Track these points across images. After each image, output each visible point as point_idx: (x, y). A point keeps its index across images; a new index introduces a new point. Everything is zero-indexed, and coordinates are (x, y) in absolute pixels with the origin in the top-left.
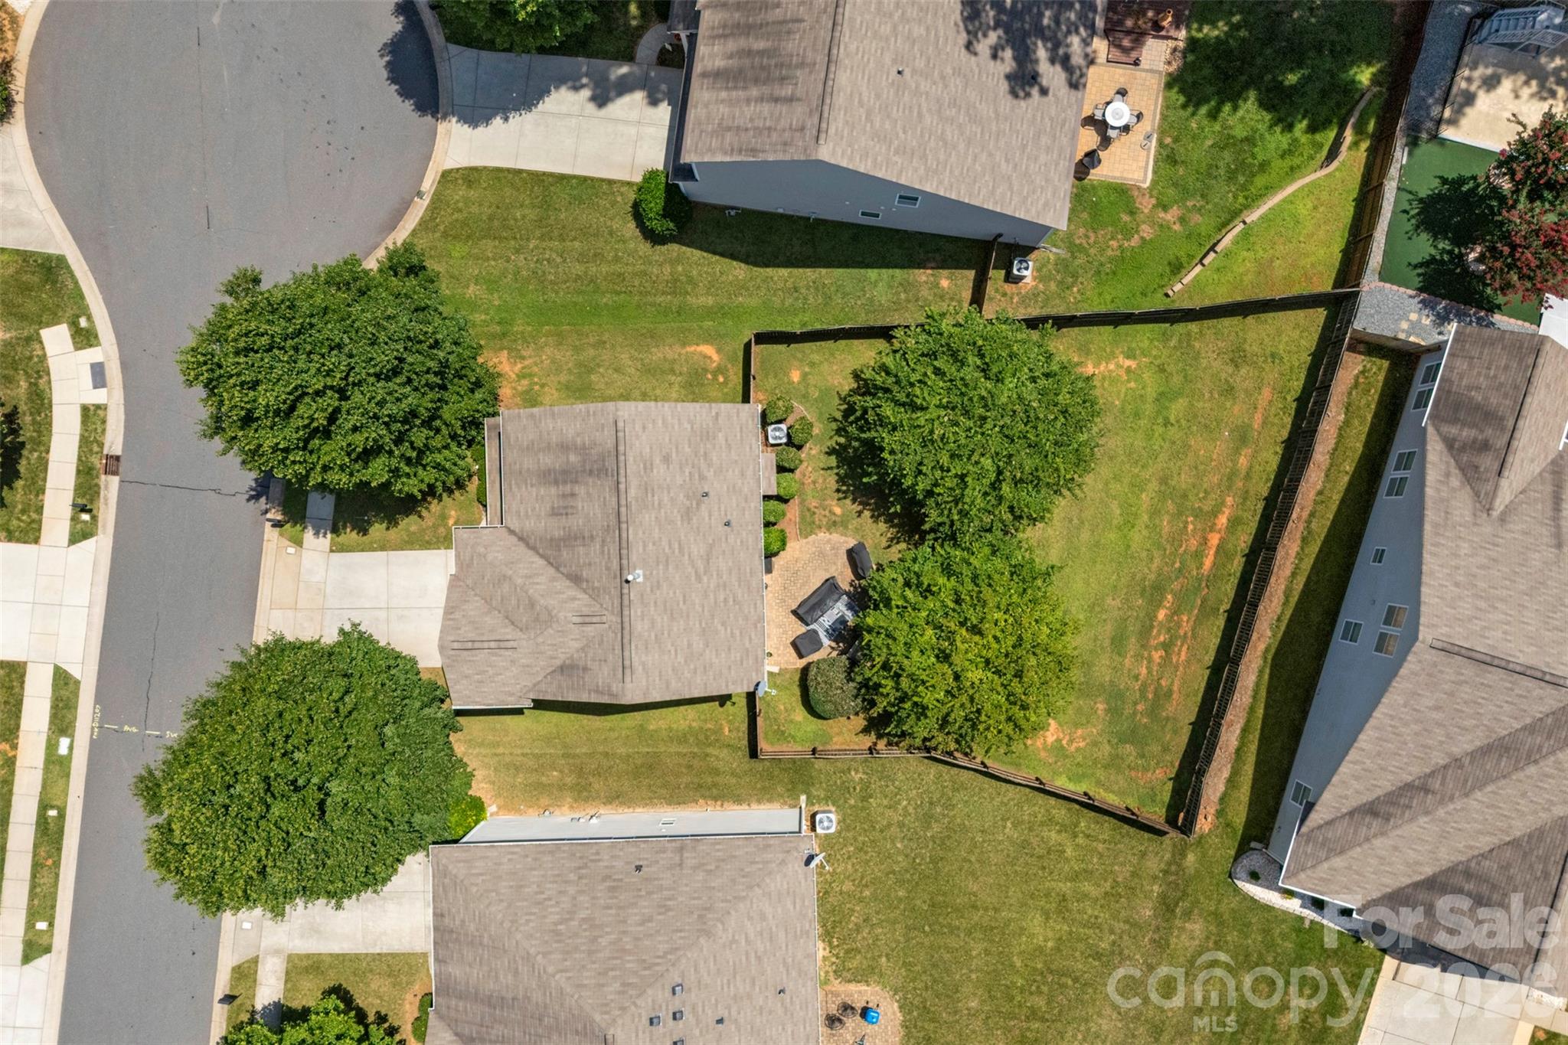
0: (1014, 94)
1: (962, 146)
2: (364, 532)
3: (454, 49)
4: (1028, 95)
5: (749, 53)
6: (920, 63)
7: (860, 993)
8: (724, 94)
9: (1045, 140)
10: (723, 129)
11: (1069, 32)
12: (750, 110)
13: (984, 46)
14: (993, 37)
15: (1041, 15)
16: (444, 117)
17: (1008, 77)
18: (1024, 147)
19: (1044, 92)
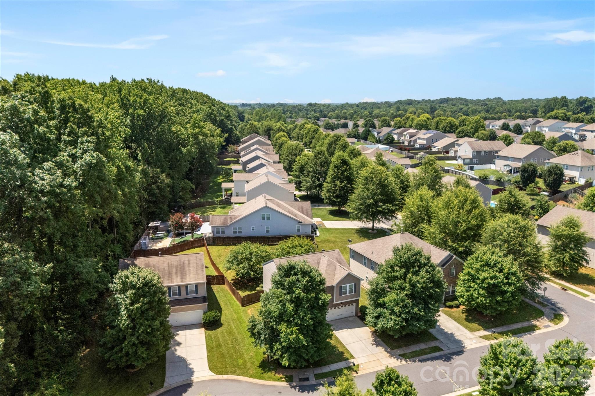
2: (342, 353)
3: (165, 385)
5: (176, 272)
8: (187, 276)
10: (197, 274)
12: (192, 269)
16: (192, 381)
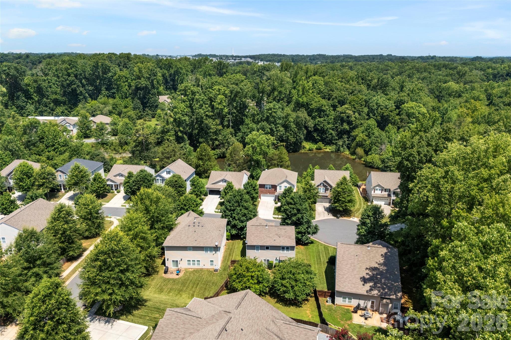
0: (361, 278)
1: (347, 268)
4: (362, 281)
6: (360, 259)
9: (353, 285)
11: (378, 290)
13: (368, 271)
14: (370, 273)
15: (379, 284)
17: (364, 277)
18: (350, 281)
19: (363, 285)
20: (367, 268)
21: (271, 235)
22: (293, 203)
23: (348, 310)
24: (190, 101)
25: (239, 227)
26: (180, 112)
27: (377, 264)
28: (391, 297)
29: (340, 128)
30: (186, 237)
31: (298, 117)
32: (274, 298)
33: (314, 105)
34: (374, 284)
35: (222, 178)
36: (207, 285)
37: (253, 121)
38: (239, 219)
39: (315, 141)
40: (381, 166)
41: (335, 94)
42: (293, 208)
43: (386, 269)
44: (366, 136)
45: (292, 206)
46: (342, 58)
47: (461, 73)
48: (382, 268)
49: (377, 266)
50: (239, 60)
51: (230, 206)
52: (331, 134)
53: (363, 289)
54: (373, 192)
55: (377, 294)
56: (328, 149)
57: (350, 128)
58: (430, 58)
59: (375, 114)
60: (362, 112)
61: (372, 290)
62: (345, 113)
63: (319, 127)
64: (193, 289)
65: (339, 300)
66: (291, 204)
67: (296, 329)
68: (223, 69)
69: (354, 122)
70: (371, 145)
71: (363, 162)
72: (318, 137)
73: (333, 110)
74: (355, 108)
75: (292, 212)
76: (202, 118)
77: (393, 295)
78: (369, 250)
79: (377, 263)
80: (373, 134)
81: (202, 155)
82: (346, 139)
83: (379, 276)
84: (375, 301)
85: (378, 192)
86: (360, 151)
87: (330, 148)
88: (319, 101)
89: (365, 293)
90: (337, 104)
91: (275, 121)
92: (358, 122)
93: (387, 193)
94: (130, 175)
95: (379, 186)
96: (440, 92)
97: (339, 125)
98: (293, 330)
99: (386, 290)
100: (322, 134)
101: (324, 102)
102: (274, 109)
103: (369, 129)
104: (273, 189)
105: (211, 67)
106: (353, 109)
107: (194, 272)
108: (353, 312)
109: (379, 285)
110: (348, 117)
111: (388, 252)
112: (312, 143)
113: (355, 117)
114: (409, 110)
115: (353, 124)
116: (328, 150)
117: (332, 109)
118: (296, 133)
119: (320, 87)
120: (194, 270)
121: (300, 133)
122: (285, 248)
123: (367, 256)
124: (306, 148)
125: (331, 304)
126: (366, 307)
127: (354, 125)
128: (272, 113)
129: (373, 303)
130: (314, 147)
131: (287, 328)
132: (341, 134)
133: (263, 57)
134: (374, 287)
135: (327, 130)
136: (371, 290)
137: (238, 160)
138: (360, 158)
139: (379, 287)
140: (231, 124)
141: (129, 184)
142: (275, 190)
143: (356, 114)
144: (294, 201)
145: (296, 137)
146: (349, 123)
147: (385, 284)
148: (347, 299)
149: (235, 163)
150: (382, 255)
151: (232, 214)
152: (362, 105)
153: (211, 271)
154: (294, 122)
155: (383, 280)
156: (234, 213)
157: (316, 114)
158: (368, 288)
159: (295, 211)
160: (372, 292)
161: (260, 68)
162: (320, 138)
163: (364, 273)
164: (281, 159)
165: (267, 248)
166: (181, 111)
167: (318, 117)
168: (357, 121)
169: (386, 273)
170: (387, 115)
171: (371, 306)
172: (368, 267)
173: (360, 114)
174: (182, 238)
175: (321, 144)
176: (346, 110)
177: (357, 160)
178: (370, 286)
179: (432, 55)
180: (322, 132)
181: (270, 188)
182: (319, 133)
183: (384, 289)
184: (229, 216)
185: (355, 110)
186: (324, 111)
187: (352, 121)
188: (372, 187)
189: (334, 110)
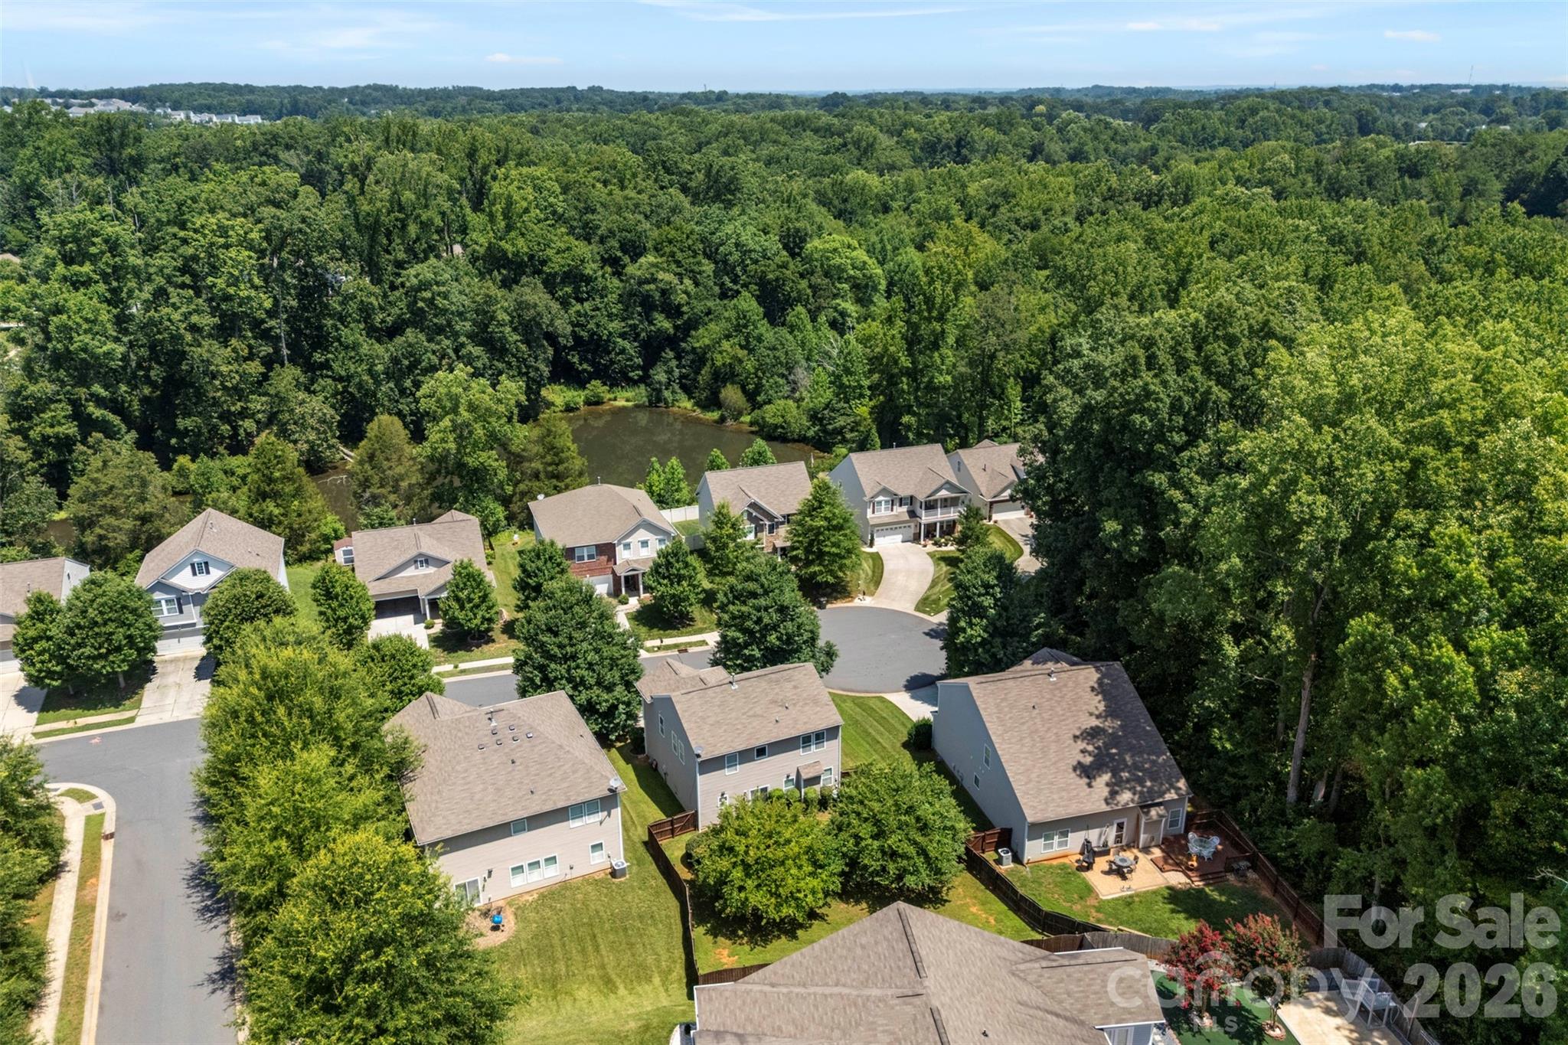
0: (1074, 768)
1: (1026, 749)
4: (1080, 776)
6: (1046, 716)
7: (509, 922)
9: (1064, 794)
11: (1130, 789)
13: (1081, 745)
14: (1090, 748)
15: (1123, 770)
17: (1079, 763)
18: (1052, 784)
19: (1090, 785)
20: (1076, 737)
21: (758, 710)
22: (760, 591)
23: (1063, 867)
24: (105, 277)
25: (603, 707)
26: (85, 326)
27: (1093, 718)
28: (1168, 797)
29: (645, 329)
30: (491, 789)
31: (521, 306)
32: (857, 902)
33: (557, 264)
34: (1114, 776)
35: (413, 553)
36: (625, 929)
37: (373, 332)
38: (599, 683)
39: (578, 380)
40: (811, 433)
41: (604, 221)
42: (766, 609)
43: (1121, 726)
44: (742, 347)
45: (762, 602)
46: (463, 100)
47: (864, 144)
48: (1111, 725)
49: (1094, 722)
50: (82, 106)
51: (561, 646)
52: (623, 351)
53: (1094, 797)
54: (869, 511)
55: (1132, 801)
56: (623, 399)
57: (676, 327)
58: (713, 97)
59: (737, 276)
60: (700, 273)
61: (1117, 793)
62: (654, 280)
63: (582, 333)
64: (593, 960)
65: (1034, 850)
66: (754, 595)
67: (1085, 973)
68: (122, 146)
69: (685, 309)
70: (760, 374)
71: (746, 428)
72: (585, 366)
73: (614, 274)
74: (678, 263)
75: (766, 620)
76: (176, 338)
77: (1168, 790)
78: (1054, 683)
79: (1091, 714)
80: (759, 339)
81: (270, 480)
82: (674, 363)
83: (1114, 751)
84: (1125, 820)
85: (883, 513)
86: (731, 394)
87: (630, 394)
88: (569, 249)
89: (1104, 808)
90: (619, 254)
91: (449, 324)
92: (699, 307)
93: (905, 509)
94: (42, 608)
95: (885, 491)
96: (845, 201)
97: (641, 322)
98: (1080, 980)
99: (1148, 784)
100: (595, 352)
101: (582, 249)
102: (437, 284)
103: (746, 326)
104: (604, 558)
105: (70, 142)
106: (673, 266)
107: (548, 902)
108: (1080, 869)
109: (1125, 775)
110: (664, 292)
111: (1104, 676)
112: (568, 384)
113: (686, 292)
114: (828, 258)
115: (682, 313)
116: (621, 403)
117: (608, 269)
118: (525, 360)
119: (551, 200)
120: (542, 896)
121: (536, 359)
122: (813, 738)
123: (1058, 702)
124: (553, 404)
125: (1012, 865)
126: (1105, 845)
127: (686, 317)
128: (433, 298)
129: (1120, 827)
130: (578, 396)
131: (1061, 981)
132: (652, 349)
133: (177, 94)
134: (1115, 784)
135: (608, 340)
136: (1113, 794)
137: (402, 478)
138: (737, 416)
139: (1128, 781)
140: (285, 352)
141: (43, 644)
142: (609, 560)
143: (687, 282)
144: (762, 586)
145: (526, 374)
146: (673, 311)
147: (1136, 767)
148: (1056, 838)
149: (396, 489)
150: (1093, 689)
151: (568, 671)
152: (695, 254)
153: (601, 881)
154: (511, 322)
155: (1128, 758)
156: (578, 667)
157: (568, 290)
158: (1105, 792)
159: (776, 617)
160: (1118, 798)
161: (259, 138)
162: (589, 368)
163: (1077, 752)
164: (556, 454)
165: (761, 752)
166: (87, 320)
167: (573, 302)
168: (694, 302)
169: (1125, 736)
170: (777, 279)
171: (1117, 837)
172: (1078, 733)
173: (697, 284)
174: (477, 797)
175: (597, 387)
176: (653, 270)
177: (729, 422)
178: (1107, 785)
179: (717, 89)
180: (593, 346)
181: (590, 557)
182: (588, 351)
183: (1141, 781)
184: (562, 678)
185: (679, 270)
186: (588, 280)
187: (680, 305)
188: (866, 499)
189: (618, 274)
